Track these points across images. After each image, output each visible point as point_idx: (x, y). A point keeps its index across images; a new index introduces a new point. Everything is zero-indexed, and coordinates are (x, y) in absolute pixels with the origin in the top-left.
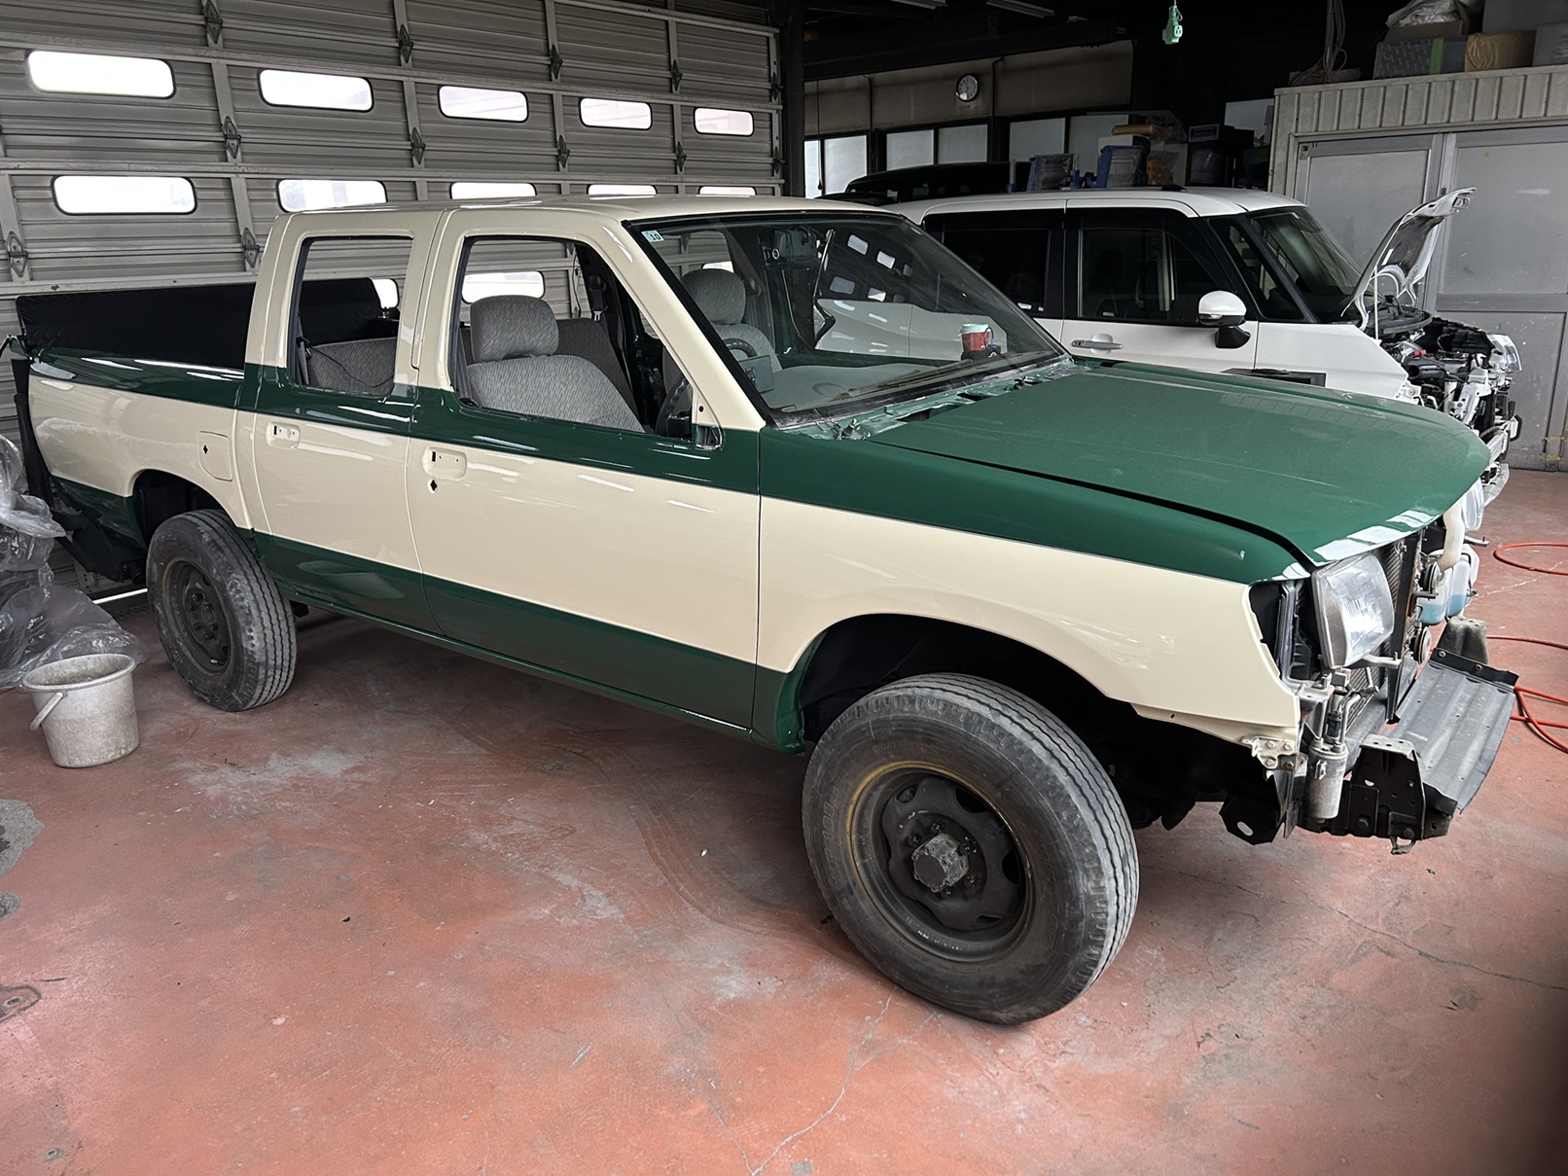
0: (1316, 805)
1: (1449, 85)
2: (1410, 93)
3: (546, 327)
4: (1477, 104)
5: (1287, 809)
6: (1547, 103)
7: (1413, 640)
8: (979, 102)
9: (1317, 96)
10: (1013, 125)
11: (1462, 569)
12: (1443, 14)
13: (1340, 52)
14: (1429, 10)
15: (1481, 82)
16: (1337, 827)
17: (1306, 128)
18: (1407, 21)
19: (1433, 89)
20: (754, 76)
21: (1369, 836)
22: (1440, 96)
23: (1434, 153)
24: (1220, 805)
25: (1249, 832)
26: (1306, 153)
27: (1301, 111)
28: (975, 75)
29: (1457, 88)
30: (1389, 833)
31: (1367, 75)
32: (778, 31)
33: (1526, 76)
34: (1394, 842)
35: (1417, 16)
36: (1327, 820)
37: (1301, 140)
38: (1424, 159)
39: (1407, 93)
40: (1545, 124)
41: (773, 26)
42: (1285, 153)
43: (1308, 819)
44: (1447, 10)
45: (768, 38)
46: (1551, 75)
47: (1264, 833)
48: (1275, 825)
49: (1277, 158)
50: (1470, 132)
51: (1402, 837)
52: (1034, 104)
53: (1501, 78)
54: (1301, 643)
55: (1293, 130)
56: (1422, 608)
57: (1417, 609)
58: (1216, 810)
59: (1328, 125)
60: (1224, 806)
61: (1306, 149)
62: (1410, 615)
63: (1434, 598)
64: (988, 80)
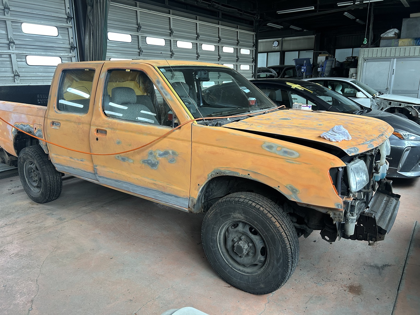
0: (348, 231)
1: (395, 49)
2: (387, 50)
3: (133, 96)
4: (401, 53)
5: (339, 233)
6: (414, 53)
7: (373, 185)
8: (278, 47)
9: (368, 50)
10: (286, 53)
11: (385, 166)
12: (393, 35)
13: (372, 42)
14: (390, 34)
15: (401, 48)
16: (352, 238)
17: (366, 56)
18: (385, 36)
19: (392, 50)
20: (251, 43)
21: (362, 240)
22: (393, 51)
23: (392, 63)
24: (320, 231)
25: (328, 239)
26: (365, 61)
27: (365, 53)
28: (277, 41)
29: (396, 50)
30: (368, 239)
31: (378, 46)
32: (256, 33)
33: (410, 48)
34: (369, 242)
35: (387, 35)
36: (351, 236)
37: (365, 59)
38: (390, 63)
39: (386, 50)
40: (414, 57)
41: (254, 32)
42: (361, 61)
43: (345, 236)
44: (394, 34)
45: (253, 35)
46: (415, 48)
47: (333, 239)
48: (336, 237)
49: (360, 62)
50: (399, 58)
51: (371, 241)
52: (291, 48)
53: (405, 48)
54: (344, 185)
55: (363, 57)
56: (375, 176)
57: (374, 177)
58: (319, 233)
59: (370, 56)
60: (321, 231)
61: (365, 60)
62: (372, 178)
63: (379, 173)
64: (281, 42)
